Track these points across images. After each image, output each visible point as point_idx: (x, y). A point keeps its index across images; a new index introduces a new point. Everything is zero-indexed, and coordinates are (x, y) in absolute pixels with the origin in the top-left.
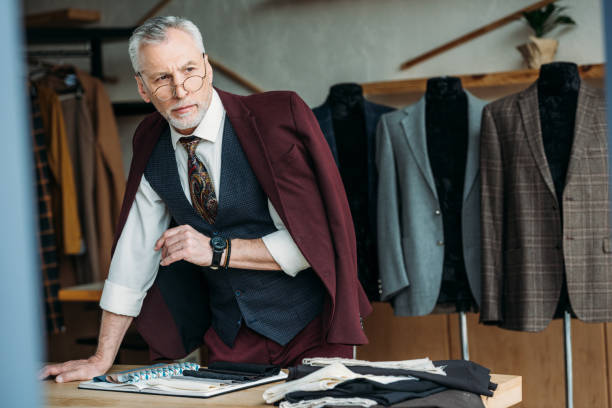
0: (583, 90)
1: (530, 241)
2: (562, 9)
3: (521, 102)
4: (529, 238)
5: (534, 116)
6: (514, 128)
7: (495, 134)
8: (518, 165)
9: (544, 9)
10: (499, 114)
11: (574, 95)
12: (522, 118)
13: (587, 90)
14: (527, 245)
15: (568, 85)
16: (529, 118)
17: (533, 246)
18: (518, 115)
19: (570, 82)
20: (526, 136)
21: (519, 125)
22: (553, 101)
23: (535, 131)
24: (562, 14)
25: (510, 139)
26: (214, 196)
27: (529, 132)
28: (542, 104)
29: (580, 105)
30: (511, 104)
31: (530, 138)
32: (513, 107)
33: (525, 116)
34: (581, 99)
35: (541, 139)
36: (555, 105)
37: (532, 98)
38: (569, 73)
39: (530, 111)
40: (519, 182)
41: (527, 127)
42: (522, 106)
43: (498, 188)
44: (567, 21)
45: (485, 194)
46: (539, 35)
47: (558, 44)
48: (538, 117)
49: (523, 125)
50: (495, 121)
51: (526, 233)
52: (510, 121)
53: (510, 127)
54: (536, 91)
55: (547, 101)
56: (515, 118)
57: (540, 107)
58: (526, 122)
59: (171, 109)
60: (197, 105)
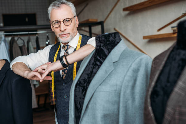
59: (59, 34)
60: (69, 33)
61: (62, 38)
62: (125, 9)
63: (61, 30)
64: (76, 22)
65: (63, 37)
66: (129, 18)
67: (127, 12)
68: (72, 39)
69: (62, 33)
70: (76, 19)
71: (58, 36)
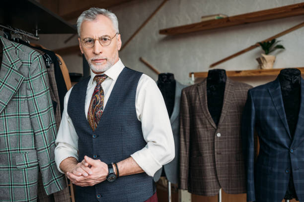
0: (228, 82)
1: (206, 153)
2: (278, 42)
3: (199, 87)
4: (206, 151)
5: (204, 94)
6: (195, 100)
7: (186, 103)
8: (197, 117)
9: (270, 42)
10: (189, 93)
11: (224, 84)
12: (199, 94)
13: (230, 82)
14: (205, 155)
15: (221, 80)
16: (202, 95)
17: (208, 155)
18: (197, 94)
19: (222, 78)
20: (200, 103)
21: (198, 98)
22: (214, 87)
23: (204, 101)
24: (278, 44)
25: (193, 105)
26: (102, 109)
27: (202, 102)
28: (208, 88)
29: (226, 89)
30: (194, 89)
31: (202, 104)
32: (195, 90)
33: (200, 94)
34: (227, 86)
35: (207, 104)
36: (215, 89)
37: (204, 85)
38: (221, 74)
39: (203, 91)
40: (198, 125)
41: (201, 99)
42: (199, 89)
43: (188, 128)
44: (281, 47)
45: (182, 130)
46: (267, 54)
47: (275, 58)
48: (206, 94)
49: (199, 99)
50: (187, 96)
51: (204, 149)
52: (193, 96)
53: (193, 99)
54: (206, 82)
55: (211, 87)
56: (195, 95)
57: (207, 90)
58: (201, 97)
59: (92, 59)
60: (106, 59)
61: (95, 64)
62: (161, 32)
63: (94, 53)
64: (117, 42)
65: (97, 64)
66: (166, 45)
67: (163, 36)
68: (109, 67)
69: (97, 58)
70: (118, 38)
71: (89, 61)
